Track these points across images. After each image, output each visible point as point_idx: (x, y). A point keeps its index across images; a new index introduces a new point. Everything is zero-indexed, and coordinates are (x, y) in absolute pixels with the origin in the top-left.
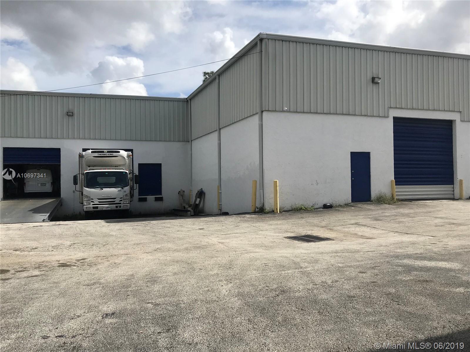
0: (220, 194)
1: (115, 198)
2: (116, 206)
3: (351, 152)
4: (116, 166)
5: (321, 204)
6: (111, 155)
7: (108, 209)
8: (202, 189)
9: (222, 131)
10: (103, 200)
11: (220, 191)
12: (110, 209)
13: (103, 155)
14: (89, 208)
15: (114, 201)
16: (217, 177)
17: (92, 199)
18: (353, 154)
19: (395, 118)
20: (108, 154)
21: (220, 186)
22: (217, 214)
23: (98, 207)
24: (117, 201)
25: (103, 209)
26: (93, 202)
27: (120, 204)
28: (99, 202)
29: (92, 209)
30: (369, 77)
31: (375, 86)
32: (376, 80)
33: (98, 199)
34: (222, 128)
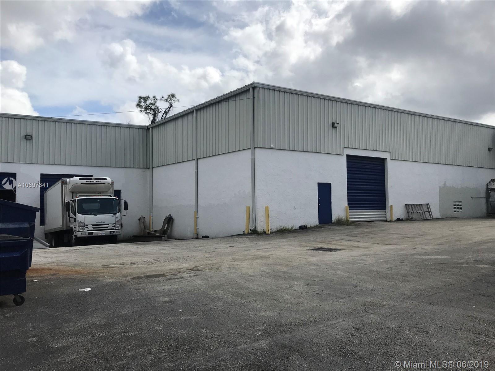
0: (197, 219)
1: (108, 224)
2: (110, 232)
3: (318, 183)
4: (99, 193)
5: (297, 226)
6: (99, 182)
7: (103, 234)
8: (170, 215)
9: (200, 161)
10: (97, 226)
11: (197, 217)
12: (104, 234)
13: (91, 182)
14: (85, 234)
15: (108, 227)
16: (194, 203)
17: (86, 225)
18: (320, 185)
19: (348, 156)
20: (96, 181)
21: (197, 212)
22: (191, 238)
23: (93, 233)
24: (110, 226)
25: (98, 234)
26: (87, 228)
27: (113, 229)
28: (93, 228)
29: (87, 235)
30: (330, 122)
31: (334, 130)
32: (336, 125)
33: (92, 225)
34: (201, 158)
